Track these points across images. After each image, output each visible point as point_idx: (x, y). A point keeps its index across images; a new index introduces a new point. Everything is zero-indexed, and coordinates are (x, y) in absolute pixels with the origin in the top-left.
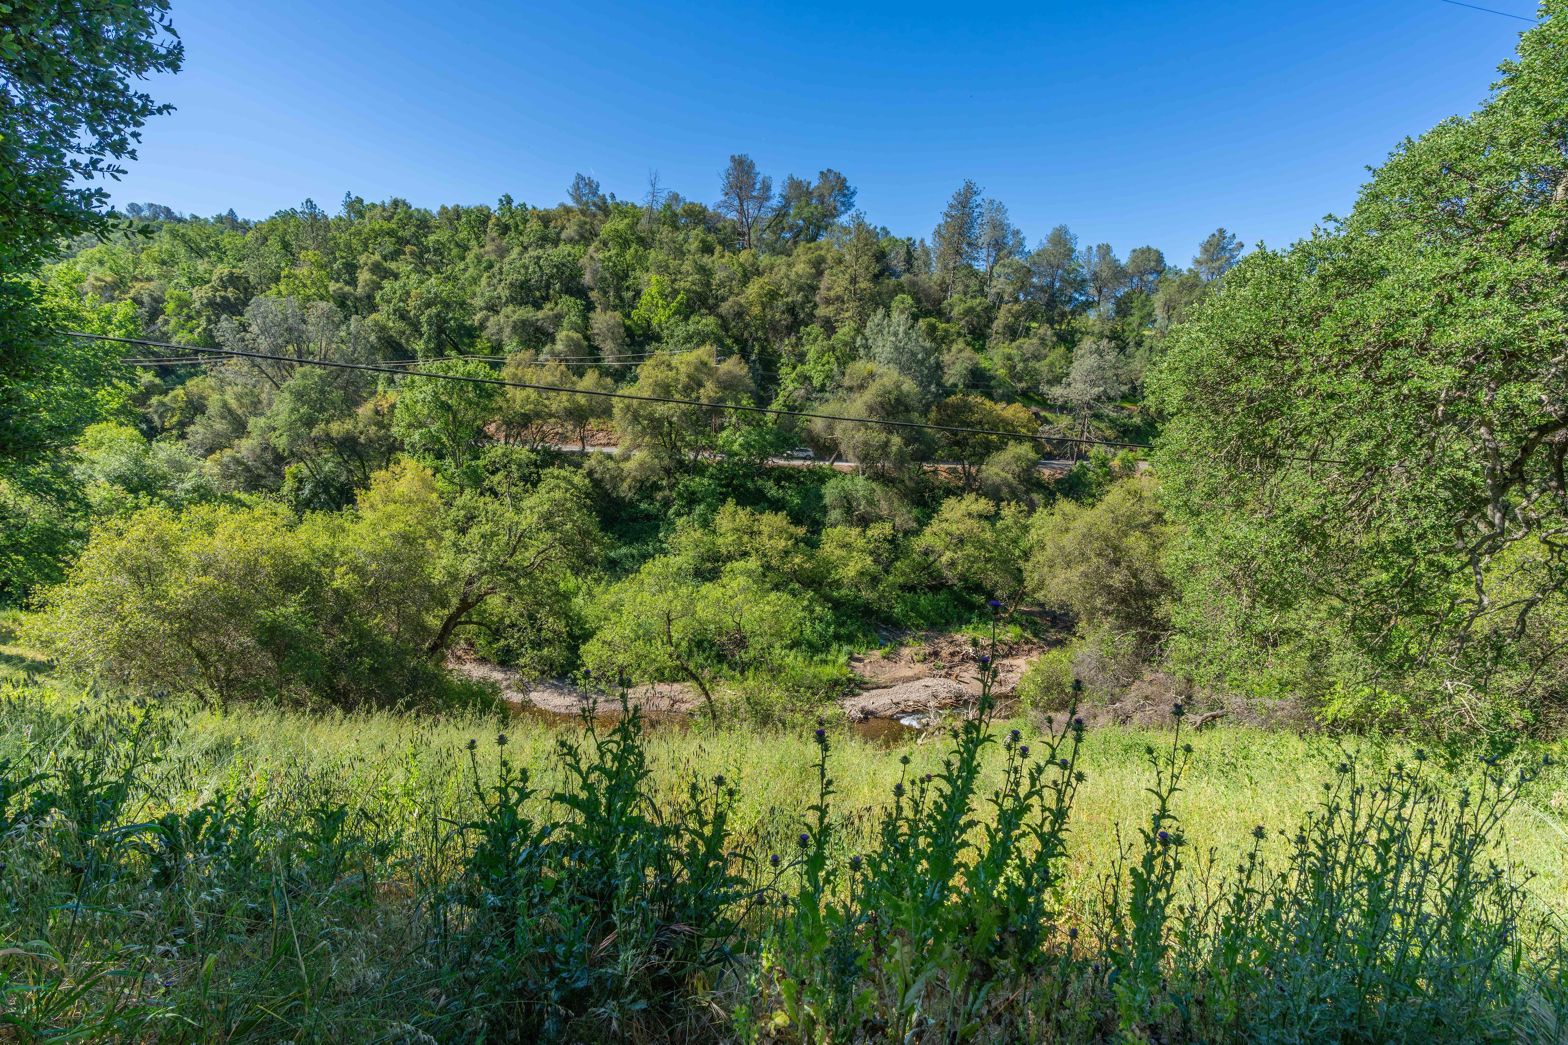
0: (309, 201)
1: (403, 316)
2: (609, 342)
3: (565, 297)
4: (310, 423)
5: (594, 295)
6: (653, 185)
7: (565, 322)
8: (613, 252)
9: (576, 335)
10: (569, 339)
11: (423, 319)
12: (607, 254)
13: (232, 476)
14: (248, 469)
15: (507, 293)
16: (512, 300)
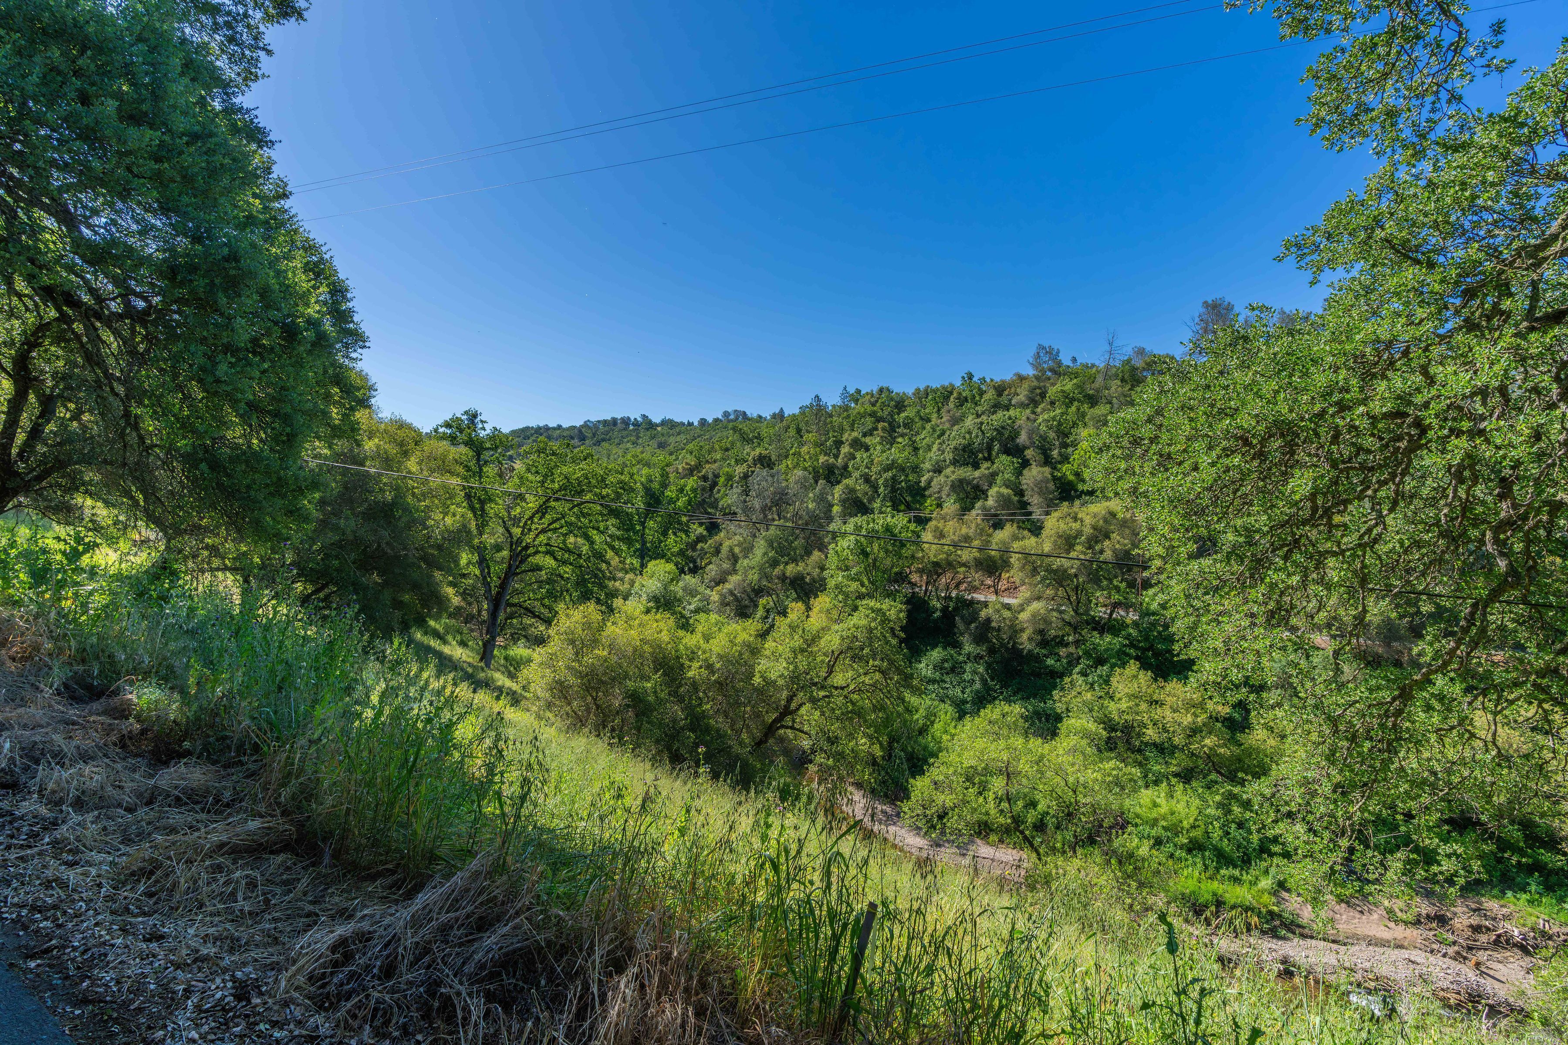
0: (817, 396)
1: (867, 479)
2: (1036, 496)
3: (1004, 458)
4: (774, 563)
5: (1029, 453)
6: (1111, 344)
7: (999, 479)
8: (1058, 411)
9: (1005, 491)
10: (1000, 495)
11: (881, 482)
12: (1052, 414)
13: (728, 604)
14: (737, 599)
15: (951, 456)
16: (955, 462)
